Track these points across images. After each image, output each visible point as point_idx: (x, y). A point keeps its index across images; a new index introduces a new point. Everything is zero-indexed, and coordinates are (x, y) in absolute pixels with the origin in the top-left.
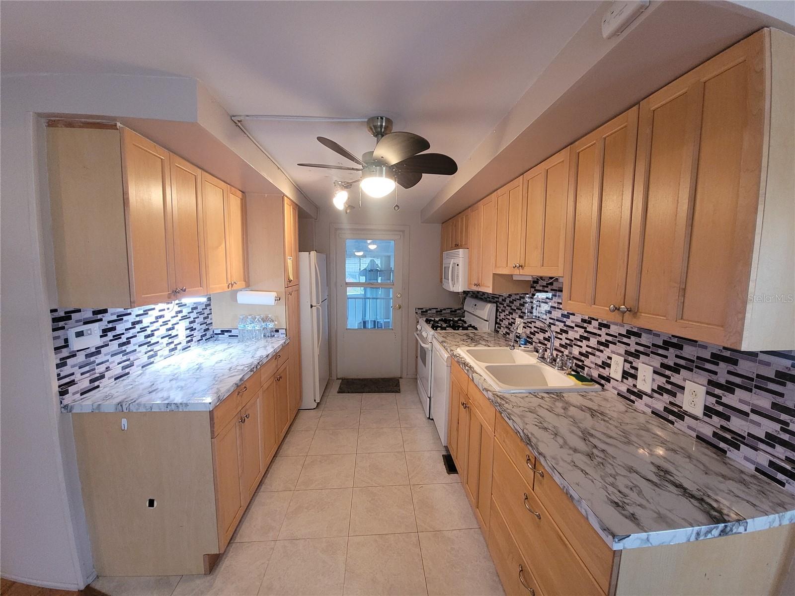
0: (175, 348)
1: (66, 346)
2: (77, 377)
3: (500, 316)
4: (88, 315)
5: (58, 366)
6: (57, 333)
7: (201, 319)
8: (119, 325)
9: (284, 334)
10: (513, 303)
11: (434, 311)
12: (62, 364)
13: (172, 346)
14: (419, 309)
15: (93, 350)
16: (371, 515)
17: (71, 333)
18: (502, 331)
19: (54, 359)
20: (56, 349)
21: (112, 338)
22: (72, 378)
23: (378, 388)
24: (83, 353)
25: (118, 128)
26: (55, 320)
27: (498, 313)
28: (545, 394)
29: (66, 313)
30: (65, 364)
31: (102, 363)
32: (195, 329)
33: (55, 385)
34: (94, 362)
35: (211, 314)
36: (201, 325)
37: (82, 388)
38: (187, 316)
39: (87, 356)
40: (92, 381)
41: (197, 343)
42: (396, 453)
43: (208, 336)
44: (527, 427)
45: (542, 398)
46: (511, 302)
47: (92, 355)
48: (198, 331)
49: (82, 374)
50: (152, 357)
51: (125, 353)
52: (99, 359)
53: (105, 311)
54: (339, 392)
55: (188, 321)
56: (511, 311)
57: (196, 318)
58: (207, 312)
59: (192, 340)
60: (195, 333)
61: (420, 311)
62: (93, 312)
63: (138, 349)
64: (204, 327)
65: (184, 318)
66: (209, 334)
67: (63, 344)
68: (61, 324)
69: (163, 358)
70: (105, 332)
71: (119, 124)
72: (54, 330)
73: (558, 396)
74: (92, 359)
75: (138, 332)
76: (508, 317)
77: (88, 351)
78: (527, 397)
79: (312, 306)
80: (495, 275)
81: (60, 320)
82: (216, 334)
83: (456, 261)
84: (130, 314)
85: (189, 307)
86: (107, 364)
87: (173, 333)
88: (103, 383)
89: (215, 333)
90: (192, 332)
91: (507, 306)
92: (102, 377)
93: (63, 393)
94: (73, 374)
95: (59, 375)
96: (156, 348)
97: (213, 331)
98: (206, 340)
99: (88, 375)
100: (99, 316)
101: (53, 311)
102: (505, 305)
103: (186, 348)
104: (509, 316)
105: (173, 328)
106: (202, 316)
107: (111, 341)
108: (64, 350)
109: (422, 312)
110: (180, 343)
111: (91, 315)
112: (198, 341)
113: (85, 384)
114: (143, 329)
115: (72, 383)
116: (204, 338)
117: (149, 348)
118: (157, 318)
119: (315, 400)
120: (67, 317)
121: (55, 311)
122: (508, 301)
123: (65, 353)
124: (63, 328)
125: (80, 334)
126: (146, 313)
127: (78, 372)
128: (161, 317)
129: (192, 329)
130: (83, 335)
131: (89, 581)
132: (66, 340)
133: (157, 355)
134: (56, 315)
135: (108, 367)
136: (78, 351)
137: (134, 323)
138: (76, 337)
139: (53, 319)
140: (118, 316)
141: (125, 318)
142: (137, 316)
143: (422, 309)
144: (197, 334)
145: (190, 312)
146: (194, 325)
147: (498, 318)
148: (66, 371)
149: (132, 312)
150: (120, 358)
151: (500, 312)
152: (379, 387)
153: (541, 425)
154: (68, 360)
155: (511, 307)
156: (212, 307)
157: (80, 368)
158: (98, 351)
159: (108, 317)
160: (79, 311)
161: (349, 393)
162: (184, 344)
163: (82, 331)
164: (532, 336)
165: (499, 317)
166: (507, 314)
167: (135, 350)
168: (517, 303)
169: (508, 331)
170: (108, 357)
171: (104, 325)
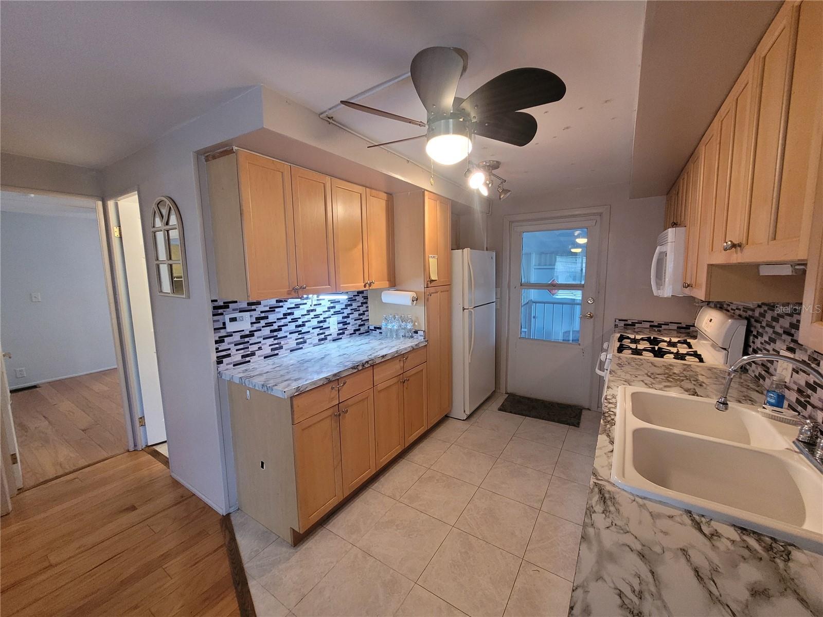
0: (325, 339)
1: (225, 328)
2: (233, 351)
3: (754, 342)
4: (244, 305)
5: (216, 342)
6: (216, 318)
7: (356, 315)
8: (272, 315)
9: (422, 336)
10: (778, 322)
11: (648, 325)
12: (220, 341)
13: (323, 336)
14: (620, 320)
15: (248, 333)
16: (453, 572)
17: (227, 318)
18: (753, 371)
19: (215, 337)
20: (215, 329)
21: (264, 325)
22: (229, 352)
23: (548, 414)
24: (239, 335)
25: (234, 151)
26: (215, 308)
27: (751, 338)
28: (732, 529)
29: (224, 303)
30: (223, 341)
31: (255, 343)
32: (349, 323)
33: (214, 356)
34: (248, 342)
35: (368, 311)
36: (355, 320)
37: (235, 360)
38: (340, 311)
39: (242, 337)
40: (243, 357)
41: (349, 336)
42: (527, 507)
43: (362, 331)
44: (593, 586)
45: (714, 536)
46: (776, 319)
47: (247, 336)
48: (352, 325)
49: (237, 350)
50: (301, 343)
51: (276, 338)
52: (253, 340)
53: (259, 303)
54: (500, 410)
55: (341, 316)
56: (773, 336)
57: (350, 314)
58: (362, 309)
59: (343, 333)
60: (349, 327)
61: (623, 323)
62: (248, 303)
63: (289, 336)
64: (359, 322)
65: (336, 313)
66: (363, 329)
67: (222, 326)
68: (220, 311)
69: (312, 345)
70: (258, 319)
71: (235, 148)
72: (214, 315)
73: (769, 549)
74: (246, 340)
75: (289, 322)
76: (768, 347)
77: (243, 333)
78: (671, 517)
79: (464, 309)
80: (711, 266)
81: (219, 309)
82: (371, 330)
83: (663, 249)
84: (282, 307)
85: (342, 303)
86: (260, 345)
87: (325, 325)
88: (253, 359)
89: (370, 328)
90: (346, 326)
91: (767, 325)
92: (253, 354)
93: (219, 361)
94: (229, 349)
95: (217, 349)
96: (306, 336)
97: (369, 327)
98: (359, 334)
99: (242, 351)
100: (253, 307)
101: (213, 301)
102: (764, 324)
103: (337, 339)
104: (770, 344)
105: (325, 321)
106: (357, 313)
107: (263, 327)
108: (222, 331)
109: (625, 325)
110: (331, 335)
111: (246, 306)
112: (351, 334)
113: (237, 357)
114: (295, 320)
115: (229, 355)
116: (357, 332)
117: (300, 336)
118: (308, 311)
119: (465, 411)
120: (226, 306)
121: (216, 301)
122: (768, 317)
123: (223, 333)
124: (222, 314)
125: (233, 320)
126: (297, 306)
127: (233, 349)
128: (312, 311)
129: (345, 323)
130: (236, 320)
131: (231, 510)
132: (224, 324)
133: (306, 343)
134: (216, 304)
135: (261, 347)
136: (234, 332)
137: (285, 315)
138: (230, 322)
139: (214, 307)
140: (270, 308)
141: (277, 310)
142: (288, 309)
143: (626, 321)
144: (351, 328)
145: (344, 309)
146: (348, 320)
147: (750, 347)
148: (223, 346)
149: (284, 306)
150: (271, 341)
151: (754, 336)
152: (550, 413)
153: (636, 600)
154: (225, 339)
155: (773, 327)
156: (369, 304)
157: (235, 345)
158: (251, 334)
159: (260, 308)
160: (236, 302)
161: (511, 412)
162: (335, 336)
163: (236, 318)
164: (809, 392)
165: (752, 344)
166: (765, 341)
167: (286, 337)
168: (785, 322)
169: (763, 373)
170: (261, 340)
171: (256, 314)
